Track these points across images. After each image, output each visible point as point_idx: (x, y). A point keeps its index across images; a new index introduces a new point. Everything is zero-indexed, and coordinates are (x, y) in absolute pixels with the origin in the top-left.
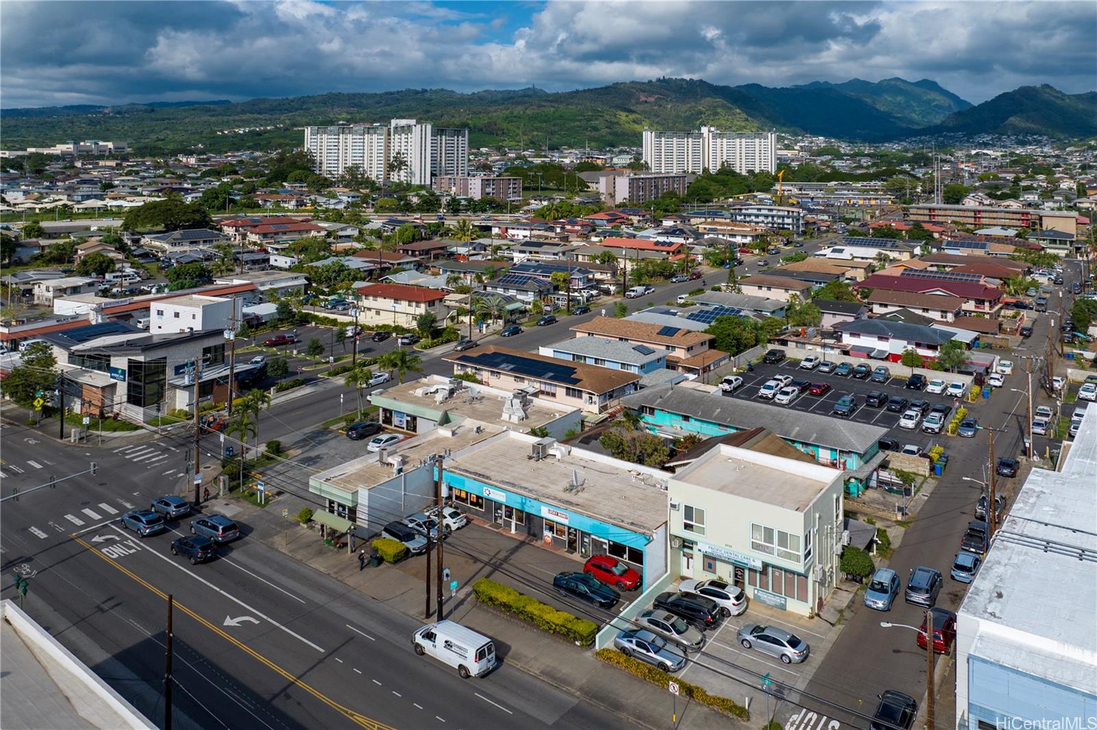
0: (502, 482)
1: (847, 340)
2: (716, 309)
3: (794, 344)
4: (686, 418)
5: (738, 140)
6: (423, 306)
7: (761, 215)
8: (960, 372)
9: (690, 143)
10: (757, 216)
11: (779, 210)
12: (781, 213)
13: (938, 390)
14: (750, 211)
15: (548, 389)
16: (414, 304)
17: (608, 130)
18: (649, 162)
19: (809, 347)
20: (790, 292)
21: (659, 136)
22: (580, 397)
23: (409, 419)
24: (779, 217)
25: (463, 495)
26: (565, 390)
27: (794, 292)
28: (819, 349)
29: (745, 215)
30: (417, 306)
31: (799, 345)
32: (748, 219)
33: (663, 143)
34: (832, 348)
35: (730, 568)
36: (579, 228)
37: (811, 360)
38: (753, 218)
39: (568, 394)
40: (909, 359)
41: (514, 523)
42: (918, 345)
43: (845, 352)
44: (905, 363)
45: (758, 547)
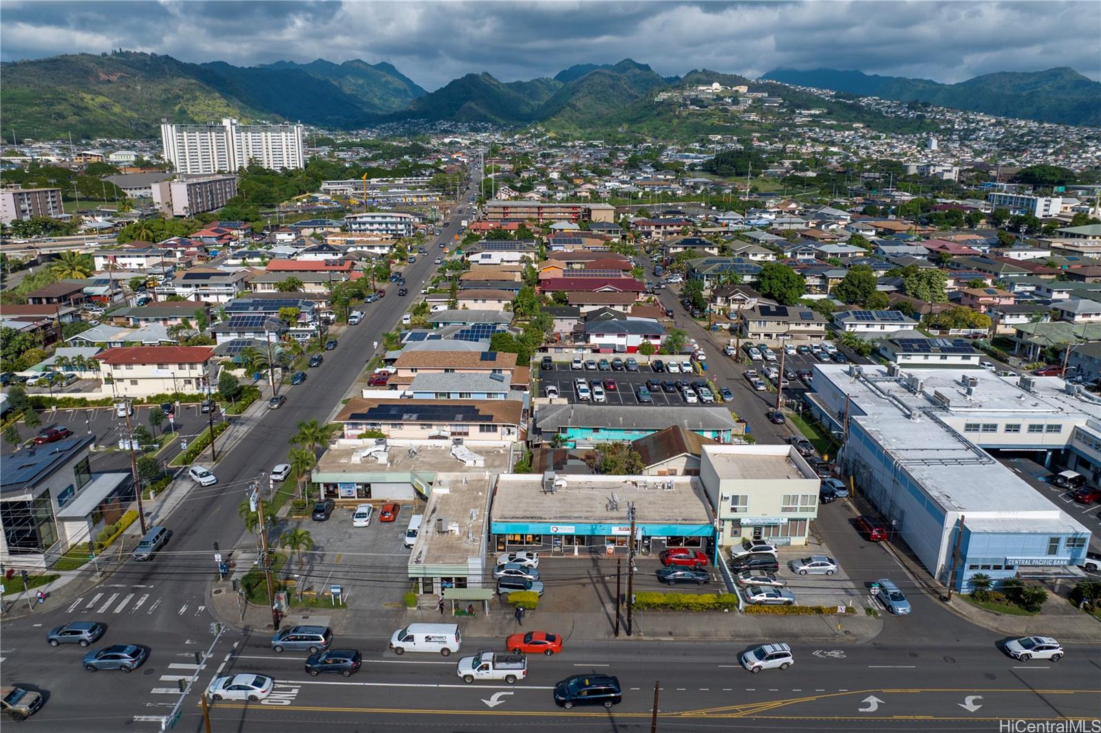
0: (556, 518)
1: (594, 340)
2: (473, 327)
3: (552, 349)
4: (596, 430)
5: (263, 134)
6: (200, 367)
7: (376, 223)
8: (681, 354)
9: (214, 138)
10: (372, 224)
11: (392, 217)
12: (394, 220)
13: (676, 370)
14: (364, 219)
15: (459, 429)
16: (187, 366)
17: (78, 118)
18: (173, 160)
19: (567, 350)
20: (504, 302)
21: (180, 130)
22: (496, 431)
23: (360, 487)
24: (392, 223)
25: (518, 538)
26: (478, 428)
27: (507, 302)
28: (574, 351)
29: (360, 224)
30: (191, 368)
31: (558, 350)
32: (363, 227)
33: (185, 138)
34: (584, 349)
35: (752, 529)
36: (195, 249)
37: (579, 362)
38: (368, 226)
39: (481, 430)
40: (645, 349)
41: (576, 548)
42: (646, 337)
43: (596, 351)
44: (643, 353)
45: (784, 510)
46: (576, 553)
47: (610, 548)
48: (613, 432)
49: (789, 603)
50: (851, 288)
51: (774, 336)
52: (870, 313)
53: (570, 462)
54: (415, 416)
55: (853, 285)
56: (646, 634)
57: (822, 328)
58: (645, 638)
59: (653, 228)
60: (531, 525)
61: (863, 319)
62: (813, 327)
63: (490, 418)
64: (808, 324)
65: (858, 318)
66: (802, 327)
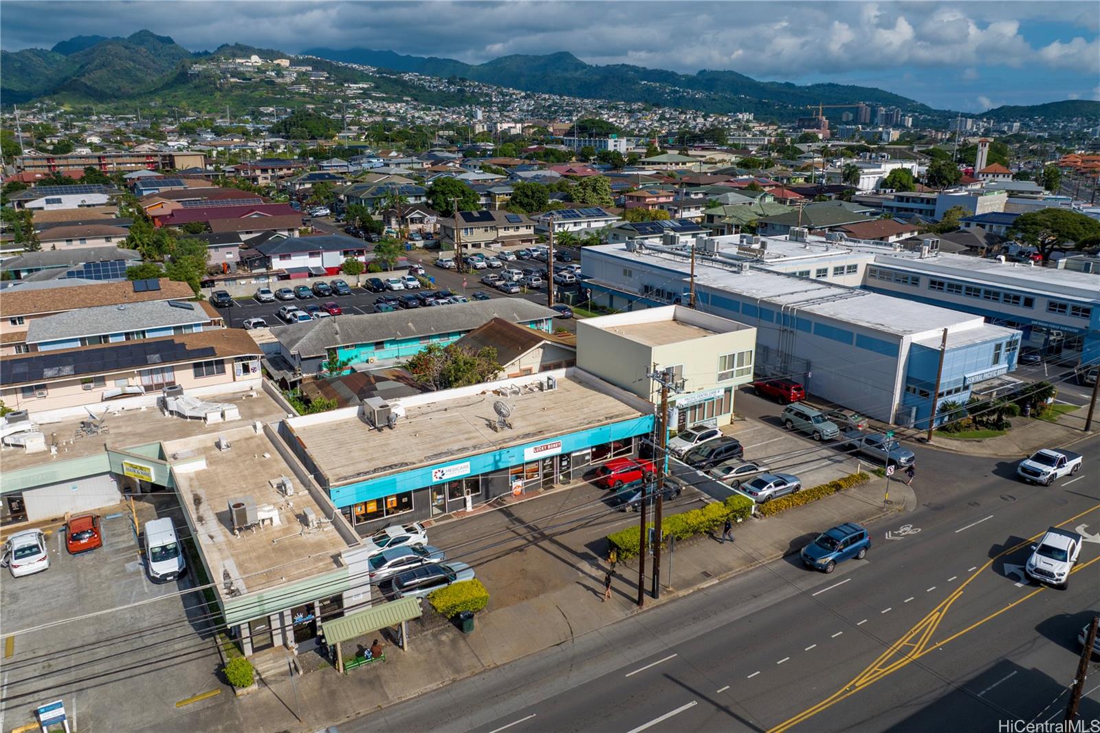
1: (278, 264)
2: (86, 266)
3: (223, 282)
4: (379, 345)
8: (396, 269)
13: (400, 286)
15: (158, 380)
19: (243, 282)
20: (114, 240)
22: (223, 371)
25: (372, 508)
26: (191, 372)
27: (120, 240)
28: (253, 282)
31: (227, 283)
34: (268, 276)
37: (267, 292)
39: (197, 375)
40: (350, 269)
41: (469, 498)
42: (346, 253)
43: (284, 276)
44: (350, 273)
45: (722, 377)
46: (469, 507)
47: (517, 485)
48: (403, 346)
49: (798, 488)
50: (526, 200)
51: (483, 245)
52: (574, 212)
53: (379, 386)
54: (68, 370)
55: (527, 196)
56: (679, 587)
57: (531, 231)
58: (682, 593)
59: (258, 172)
60: (399, 477)
61: (570, 217)
62: (523, 231)
63: (210, 351)
64: (518, 228)
65: (564, 217)
66: (511, 232)
